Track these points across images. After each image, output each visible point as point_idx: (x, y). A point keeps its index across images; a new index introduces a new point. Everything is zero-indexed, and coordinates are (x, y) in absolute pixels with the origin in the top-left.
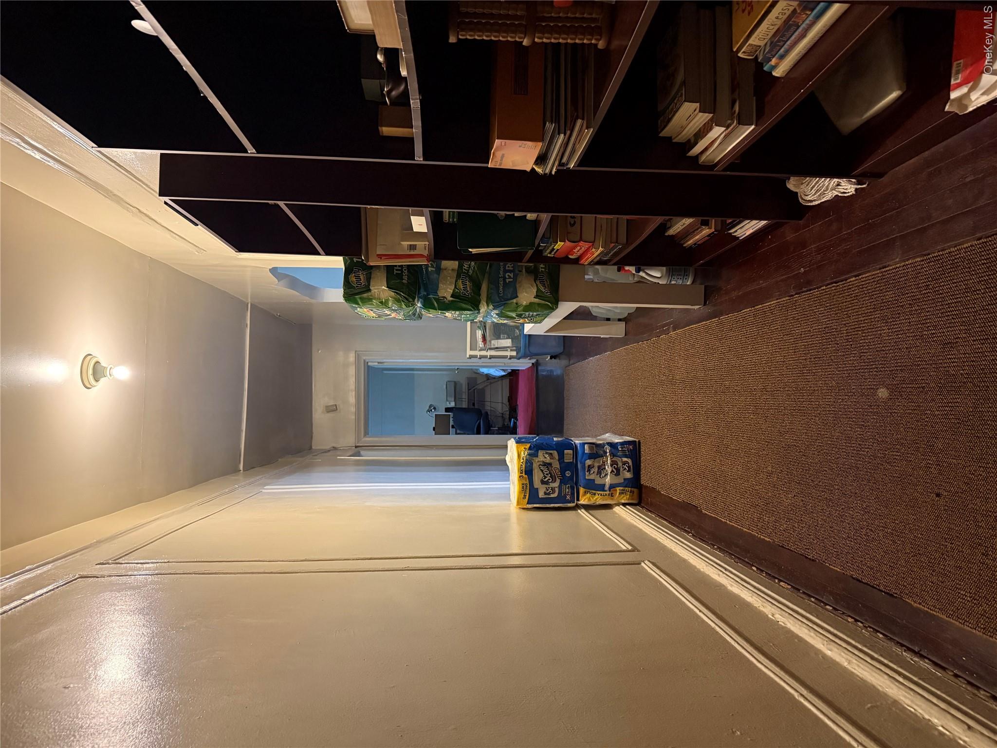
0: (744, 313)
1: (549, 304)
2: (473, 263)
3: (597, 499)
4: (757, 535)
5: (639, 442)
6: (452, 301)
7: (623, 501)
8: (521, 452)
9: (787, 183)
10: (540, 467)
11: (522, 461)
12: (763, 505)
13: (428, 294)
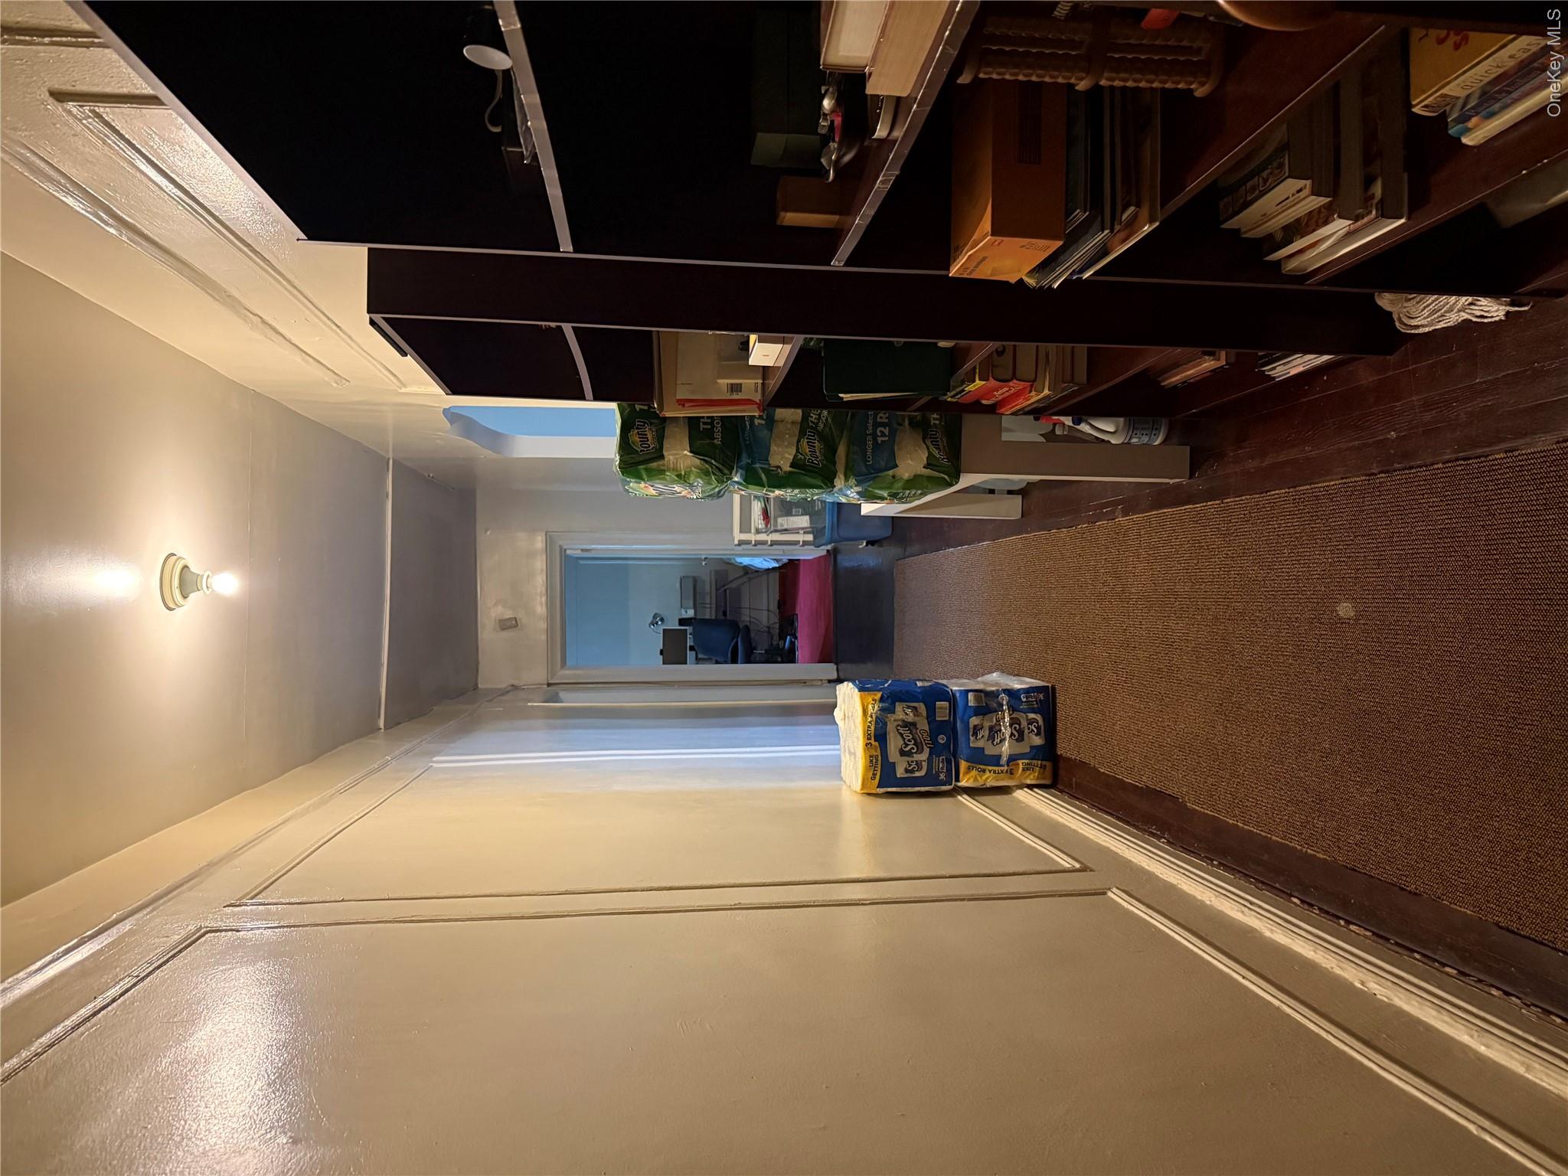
0: (1274, 495)
1: (946, 477)
2: (825, 413)
3: (987, 778)
4: (1299, 847)
5: (1053, 688)
6: (790, 472)
7: (1029, 782)
8: (867, 706)
9: (1376, 297)
10: (898, 730)
11: (870, 719)
12: (1313, 801)
13: (753, 463)
